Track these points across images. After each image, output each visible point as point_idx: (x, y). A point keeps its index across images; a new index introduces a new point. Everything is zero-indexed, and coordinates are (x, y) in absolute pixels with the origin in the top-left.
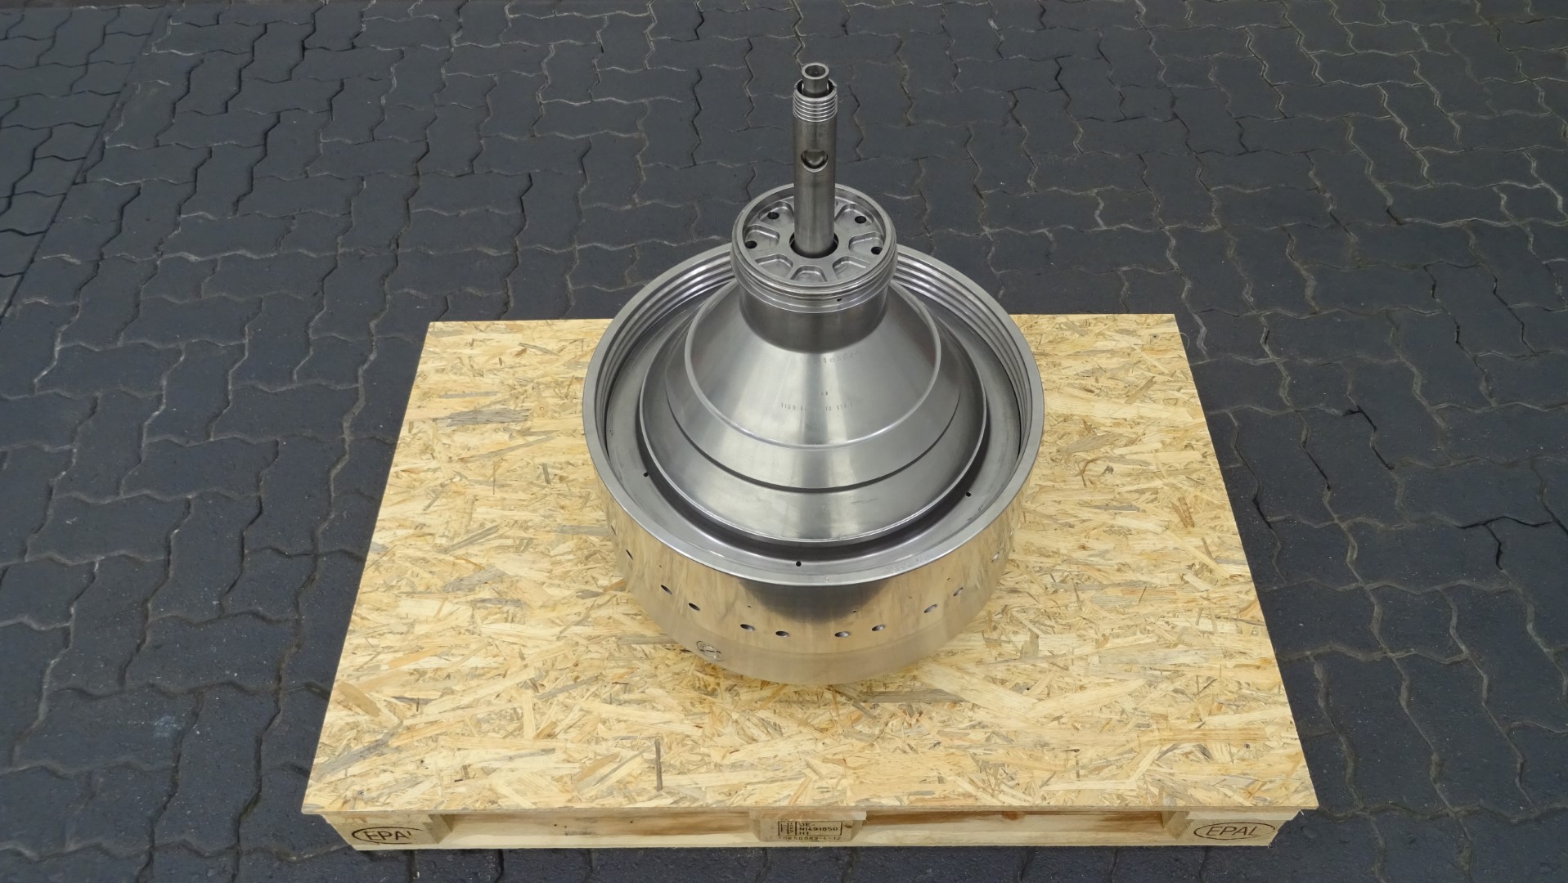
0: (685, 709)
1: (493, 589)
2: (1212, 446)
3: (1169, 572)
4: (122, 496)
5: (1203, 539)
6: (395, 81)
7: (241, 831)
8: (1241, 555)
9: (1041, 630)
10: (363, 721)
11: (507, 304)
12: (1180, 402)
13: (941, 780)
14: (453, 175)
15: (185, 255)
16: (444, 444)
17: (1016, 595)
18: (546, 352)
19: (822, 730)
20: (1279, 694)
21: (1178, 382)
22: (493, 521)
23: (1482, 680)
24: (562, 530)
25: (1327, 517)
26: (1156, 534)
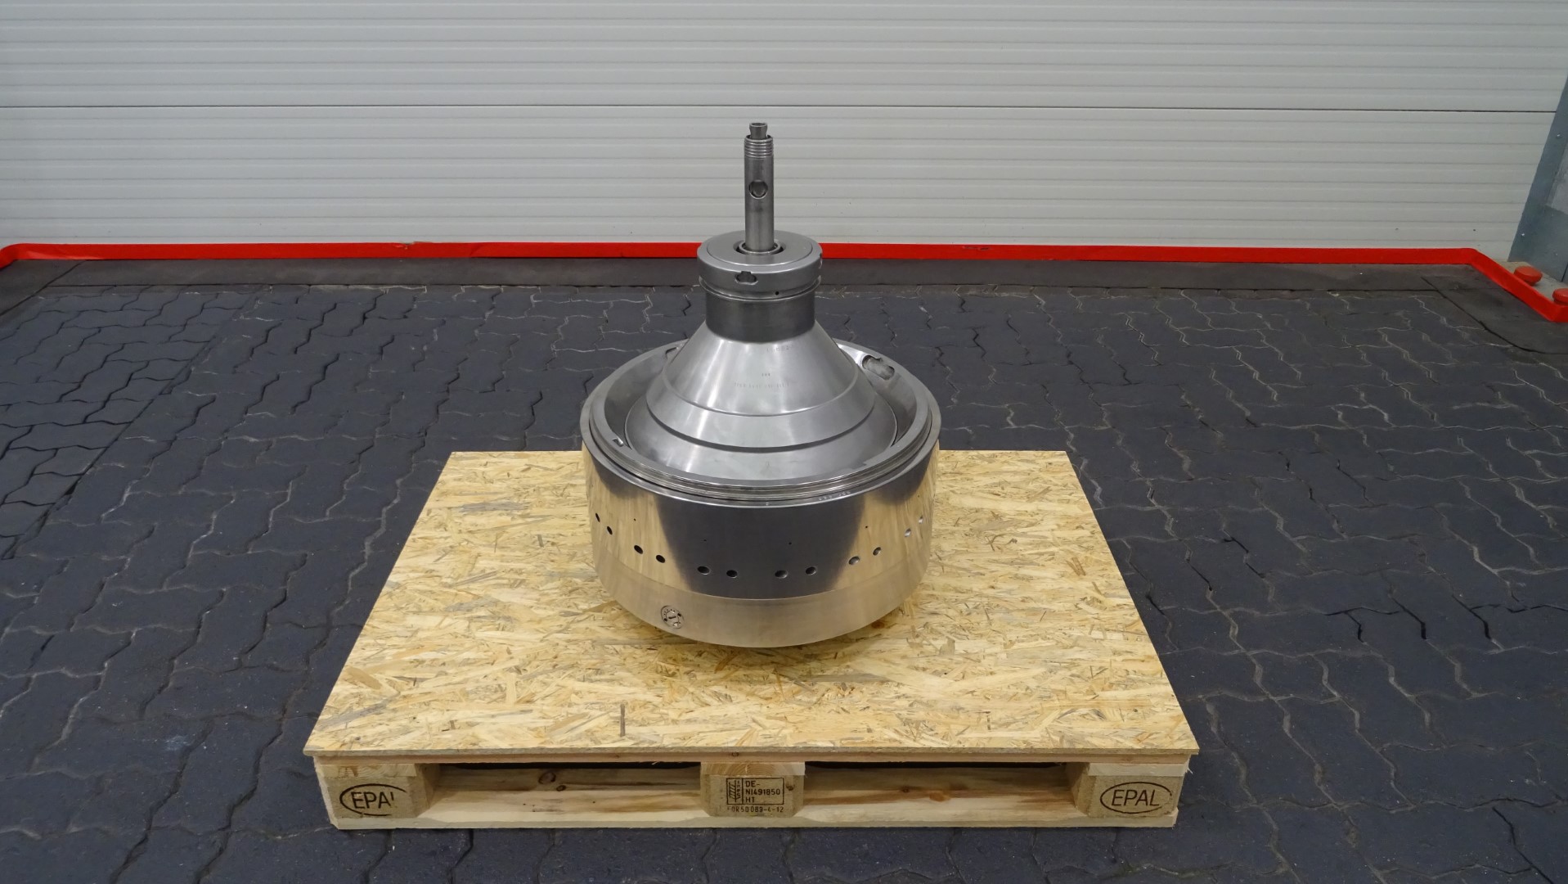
0: (648, 685)
1: (488, 610)
2: (1099, 527)
3: (1066, 602)
4: (165, 589)
5: (1093, 583)
6: (436, 337)
7: (233, 817)
8: (1126, 593)
9: (957, 638)
10: (366, 692)
12: (1072, 502)
13: (869, 731)
14: (477, 392)
15: (246, 438)
16: (456, 523)
17: (935, 616)
18: (546, 469)
19: (767, 699)
20: (1161, 678)
22: (493, 568)
23: (1353, 715)
24: (551, 576)
25: (1211, 607)
26: (1053, 579)
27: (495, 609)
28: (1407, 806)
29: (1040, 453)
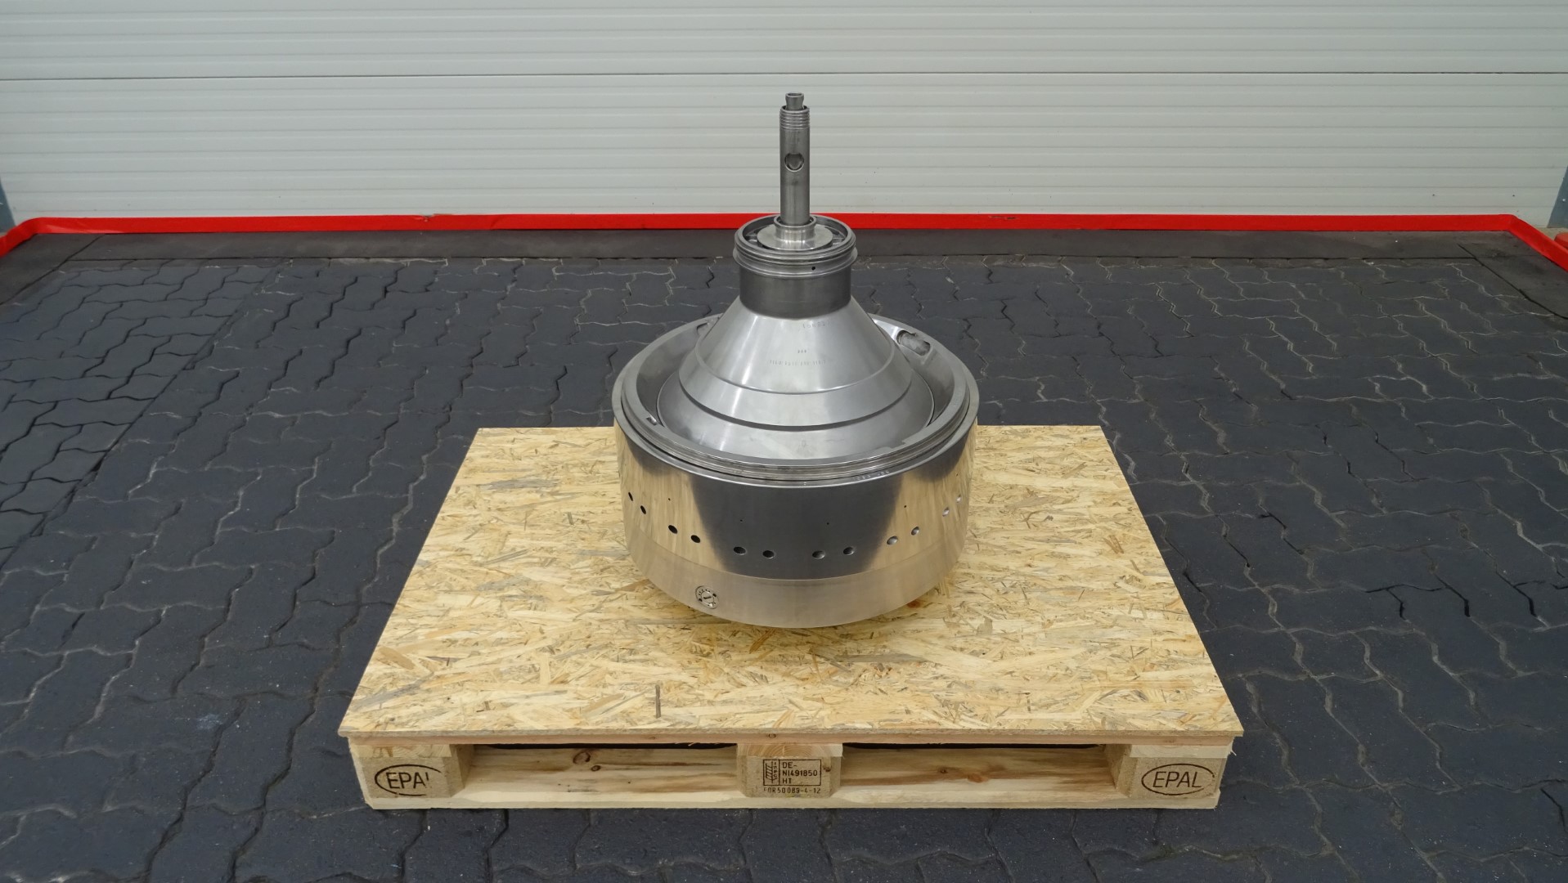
0: (682, 665)
1: (520, 589)
2: (1136, 504)
3: (1107, 580)
4: (194, 566)
5: (1132, 561)
6: (458, 311)
7: (268, 796)
8: (1165, 570)
9: (995, 617)
10: (399, 672)
12: (1108, 478)
13: (908, 712)
14: (501, 366)
16: (485, 500)
17: (972, 595)
18: (575, 446)
19: (803, 680)
20: (1203, 658)
22: (523, 547)
23: (1397, 694)
24: (582, 554)
25: (1250, 584)
26: (1091, 557)
27: (527, 588)
28: (1453, 787)
29: (1075, 427)
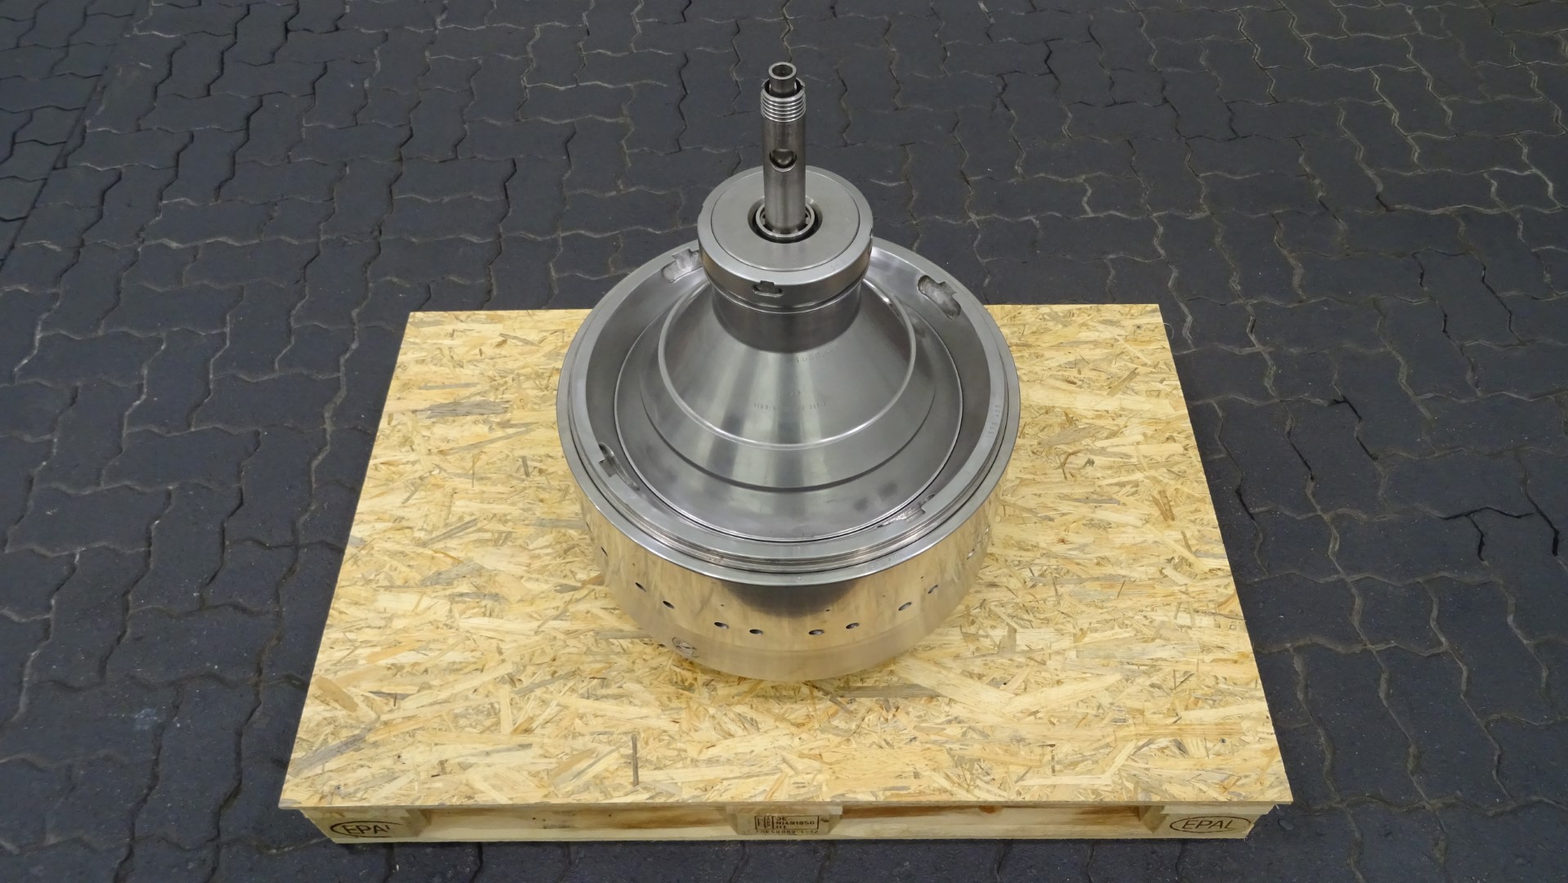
0: (662, 704)
1: (472, 583)
2: (1193, 438)
3: (1149, 565)
4: (103, 486)
5: (1183, 533)
6: (378, 65)
7: (222, 824)
8: (1221, 549)
9: (1019, 625)
10: (341, 716)
11: (490, 292)
12: (1162, 394)
13: (917, 775)
14: (437, 161)
15: (166, 241)
16: (424, 436)
17: (994, 589)
18: (526, 342)
19: (799, 725)
20: (1256, 689)
21: (1162, 373)
22: (472, 514)
23: (1461, 672)
24: (541, 524)
25: (1310, 508)
26: (1136, 527)
27: (480, 581)
28: (1507, 805)
29: (1127, 308)
